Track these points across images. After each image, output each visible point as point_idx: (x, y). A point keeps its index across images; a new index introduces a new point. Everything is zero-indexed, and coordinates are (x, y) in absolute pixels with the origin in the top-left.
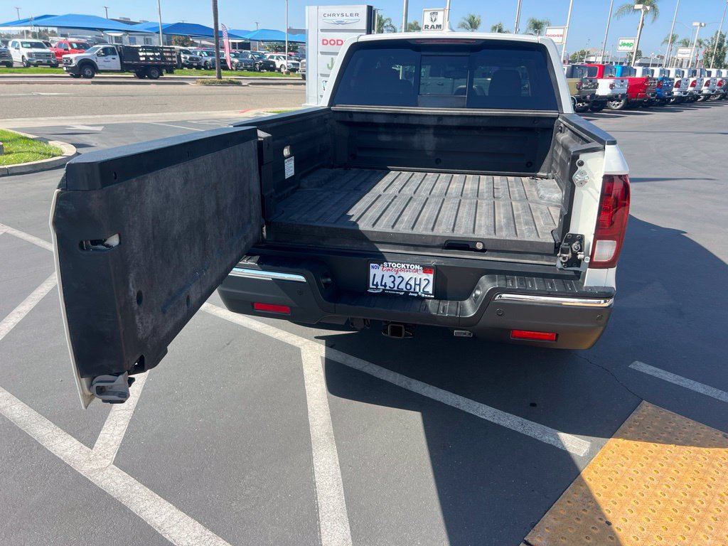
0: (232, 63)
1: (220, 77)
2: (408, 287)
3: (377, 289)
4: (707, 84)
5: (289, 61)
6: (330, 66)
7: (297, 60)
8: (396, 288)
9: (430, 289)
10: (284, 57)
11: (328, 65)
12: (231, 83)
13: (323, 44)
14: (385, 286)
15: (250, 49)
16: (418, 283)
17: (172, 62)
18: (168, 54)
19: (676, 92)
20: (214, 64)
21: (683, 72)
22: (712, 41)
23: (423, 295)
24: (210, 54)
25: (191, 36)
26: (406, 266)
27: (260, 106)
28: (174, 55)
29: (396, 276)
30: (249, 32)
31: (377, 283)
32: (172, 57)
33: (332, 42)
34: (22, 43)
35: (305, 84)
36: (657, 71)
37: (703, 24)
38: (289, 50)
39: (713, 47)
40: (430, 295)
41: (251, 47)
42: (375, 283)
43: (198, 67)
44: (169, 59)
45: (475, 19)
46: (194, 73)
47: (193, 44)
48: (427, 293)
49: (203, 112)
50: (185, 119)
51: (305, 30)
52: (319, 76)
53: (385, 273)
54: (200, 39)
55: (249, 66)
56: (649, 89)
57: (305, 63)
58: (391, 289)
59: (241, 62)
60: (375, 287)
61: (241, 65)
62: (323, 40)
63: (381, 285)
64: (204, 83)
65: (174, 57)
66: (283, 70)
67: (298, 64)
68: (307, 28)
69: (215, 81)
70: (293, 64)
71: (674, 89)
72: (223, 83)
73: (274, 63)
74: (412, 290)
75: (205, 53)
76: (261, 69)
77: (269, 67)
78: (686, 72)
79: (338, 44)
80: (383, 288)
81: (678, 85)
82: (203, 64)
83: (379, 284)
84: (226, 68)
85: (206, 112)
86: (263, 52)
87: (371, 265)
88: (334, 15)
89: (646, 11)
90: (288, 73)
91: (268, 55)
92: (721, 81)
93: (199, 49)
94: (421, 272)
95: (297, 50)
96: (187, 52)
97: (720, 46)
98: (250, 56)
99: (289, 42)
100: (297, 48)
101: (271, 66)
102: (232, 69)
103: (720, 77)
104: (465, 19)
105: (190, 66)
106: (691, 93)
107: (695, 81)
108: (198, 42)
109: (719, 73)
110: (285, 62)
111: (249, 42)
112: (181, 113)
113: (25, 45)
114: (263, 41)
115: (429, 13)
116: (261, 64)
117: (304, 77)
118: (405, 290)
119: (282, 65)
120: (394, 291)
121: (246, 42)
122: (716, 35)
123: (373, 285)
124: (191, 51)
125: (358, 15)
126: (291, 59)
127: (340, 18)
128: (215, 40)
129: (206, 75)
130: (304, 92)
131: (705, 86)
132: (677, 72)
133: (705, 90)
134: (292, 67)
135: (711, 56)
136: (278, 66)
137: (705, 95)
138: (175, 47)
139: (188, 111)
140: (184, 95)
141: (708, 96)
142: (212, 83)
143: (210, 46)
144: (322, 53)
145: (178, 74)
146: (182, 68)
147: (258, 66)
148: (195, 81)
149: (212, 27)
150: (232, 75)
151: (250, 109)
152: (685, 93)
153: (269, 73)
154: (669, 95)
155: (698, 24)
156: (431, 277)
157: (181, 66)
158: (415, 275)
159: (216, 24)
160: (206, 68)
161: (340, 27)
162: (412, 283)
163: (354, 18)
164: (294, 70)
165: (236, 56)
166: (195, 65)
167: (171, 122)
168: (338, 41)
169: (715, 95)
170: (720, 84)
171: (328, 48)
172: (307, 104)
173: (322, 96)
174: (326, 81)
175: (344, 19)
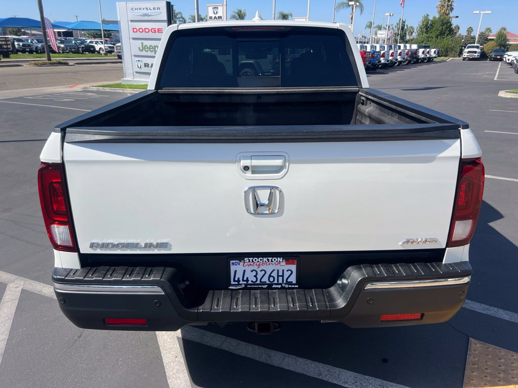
0: (59, 48)
2: (272, 279)
3: (239, 284)
4: (400, 54)
5: (105, 45)
6: (141, 49)
7: (112, 44)
8: (258, 282)
9: (293, 279)
10: (102, 42)
11: (139, 48)
12: (60, 63)
13: (134, 32)
14: (247, 280)
15: (72, 37)
16: (281, 274)
17: (7, 48)
19: (382, 60)
20: (43, 49)
21: (384, 47)
22: (397, 25)
23: (287, 286)
24: (39, 41)
25: (23, 28)
26: (268, 260)
27: (86, 82)
29: (258, 270)
30: (70, 23)
31: (239, 278)
32: (7, 45)
33: (141, 30)
35: (121, 62)
36: (369, 46)
37: (391, 15)
38: (105, 37)
39: (398, 29)
40: (294, 284)
41: (74, 35)
42: (236, 279)
43: (31, 52)
44: (5, 47)
45: (242, 12)
46: (27, 57)
47: (24, 34)
48: (291, 283)
49: (37, 89)
50: (21, 95)
51: (117, 21)
52: (133, 57)
53: (246, 268)
54: (31, 30)
55: (73, 50)
56: (367, 59)
57: (120, 46)
58: (254, 283)
59: (66, 46)
60: (237, 283)
61: (67, 49)
62: (133, 29)
63: (243, 280)
64: (37, 65)
65: (9, 44)
66: (101, 52)
67: (113, 47)
68: (119, 19)
69: (46, 63)
70: (109, 47)
71: (382, 59)
72: (53, 64)
73: (93, 47)
74: (276, 282)
75: (35, 40)
76: (83, 51)
77: (90, 50)
78: (386, 46)
79: (145, 32)
80: (245, 283)
81: (383, 56)
82: (34, 49)
83: (241, 279)
84: (54, 52)
85: (40, 89)
86: (84, 38)
87: (231, 262)
88: (140, 9)
89: (357, 6)
90: (106, 54)
91: (88, 41)
92: (408, 52)
93: (29, 37)
94: (284, 263)
95: (111, 37)
96: (19, 40)
97: (403, 28)
98: (73, 42)
99: (104, 30)
100: (110, 35)
101: (92, 49)
102: (60, 53)
103: (406, 49)
104: (235, 12)
105: (24, 51)
106: (391, 61)
107: (393, 53)
108: (29, 32)
109: (405, 47)
110: (102, 46)
111: (71, 31)
112: (19, 90)
114: (83, 30)
115: (212, 8)
116: (83, 47)
117: (120, 57)
118: (268, 282)
119: (100, 48)
120: (258, 284)
121: (69, 31)
122: (400, 21)
123: (234, 281)
124: (24, 39)
125: (159, 9)
126: (107, 44)
127: (145, 12)
128: (42, 30)
129: (38, 57)
130: (121, 69)
131: (399, 55)
132: (381, 47)
133: (399, 58)
134: (109, 49)
135: (398, 35)
136: (97, 49)
137: (399, 62)
138: (9, 36)
139: (24, 88)
140: (19, 75)
141: (400, 62)
142: (44, 64)
143: (39, 35)
144: (133, 39)
145: (13, 58)
146: (17, 53)
147: (80, 49)
148: (28, 63)
149: (39, 19)
150: (60, 57)
151: (78, 84)
152: (388, 61)
153: (91, 54)
154: (379, 62)
155: (389, 14)
156: (293, 267)
157: (16, 51)
158: (277, 267)
159: (42, 17)
160: (37, 52)
161: (146, 18)
162: (275, 274)
163: (157, 11)
164: (111, 52)
165: (62, 42)
166: (27, 49)
167: (7, 99)
168: (145, 29)
169: (404, 62)
170: (407, 54)
171: (138, 35)
172: (125, 79)
173: (137, 72)
174: (139, 61)
175: (149, 12)
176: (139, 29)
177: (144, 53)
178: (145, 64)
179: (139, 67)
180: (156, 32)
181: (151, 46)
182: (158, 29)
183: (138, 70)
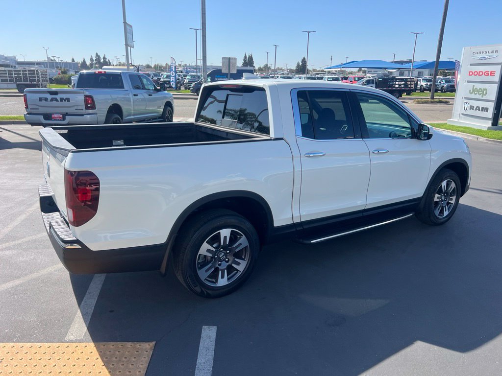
1: (432, 98)
6: (471, 91)
12: (441, 102)
17: (410, 88)
18: (410, 83)
28: (412, 83)
34: (328, 78)
44: (410, 86)
52: (463, 99)
64: (419, 102)
65: (413, 84)
69: (428, 101)
72: (434, 102)
79: (479, 75)
88: (480, 53)
113: (329, 79)
125: (497, 51)
127: (484, 55)
142: (426, 102)
144: (468, 82)
161: (483, 61)
163: (494, 54)
168: (480, 72)
171: (473, 78)
172: (452, 120)
173: (463, 114)
174: (467, 103)
175: (487, 55)
176: (475, 72)
177: (473, 96)
178: (471, 106)
179: (466, 109)
180: (488, 75)
181: (480, 89)
182: (491, 72)
183: (464, 112)
